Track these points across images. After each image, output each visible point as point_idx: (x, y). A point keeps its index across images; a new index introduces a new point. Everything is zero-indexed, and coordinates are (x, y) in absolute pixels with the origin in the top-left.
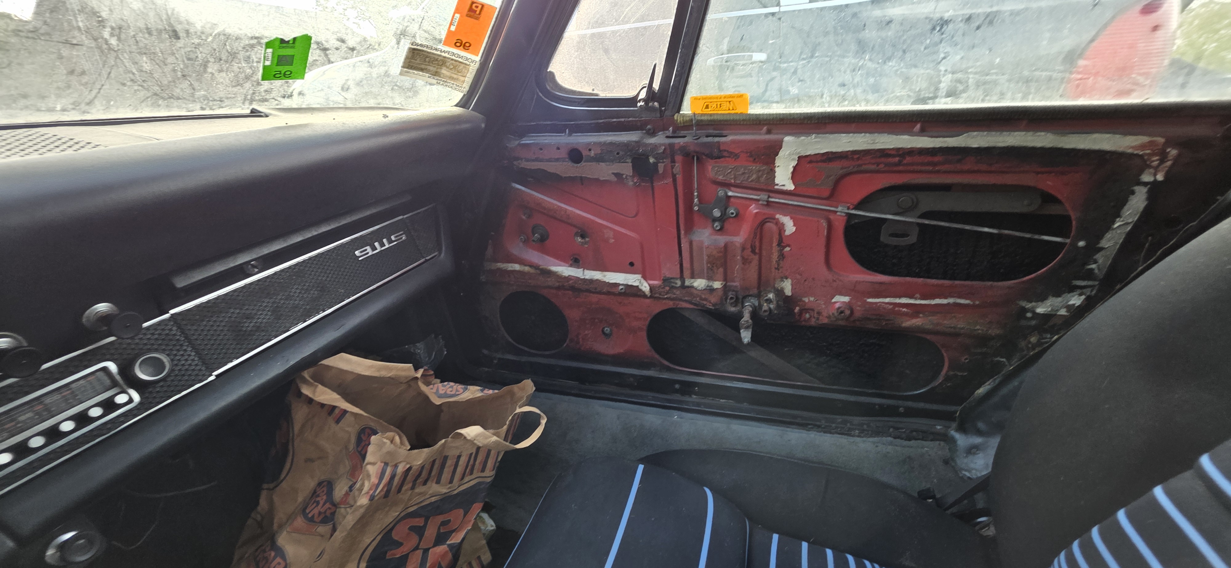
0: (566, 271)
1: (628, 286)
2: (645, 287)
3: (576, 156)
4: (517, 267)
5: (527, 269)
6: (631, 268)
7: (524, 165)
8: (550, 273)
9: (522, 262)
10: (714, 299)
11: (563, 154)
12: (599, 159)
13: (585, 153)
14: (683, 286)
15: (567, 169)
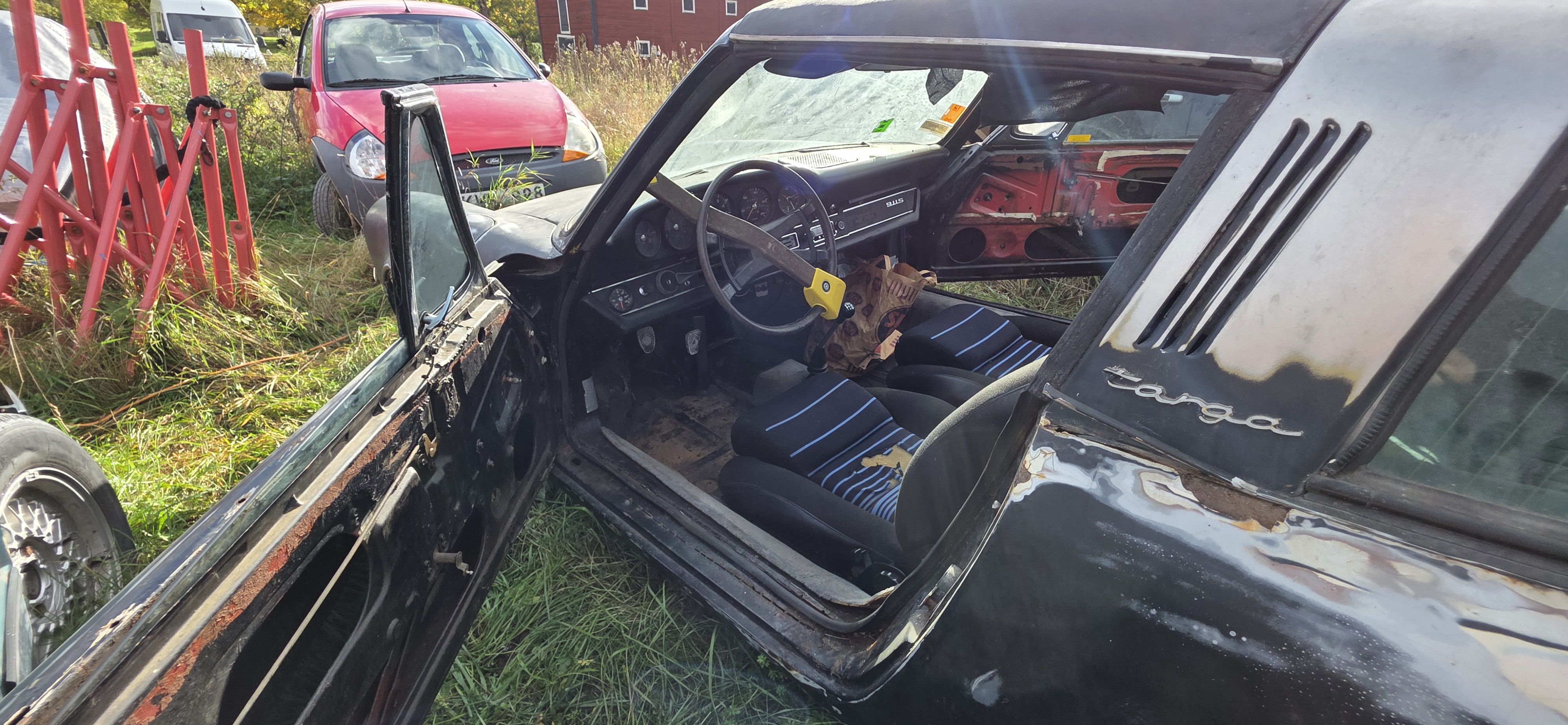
0: (996, 215)
1: (1025, 219)
2: (1034, 218)
3: (1020, 159)
4: (972, 215)
5: (977, 215)
6: (1030, 209)
7: (996, 164)
8: (989, 216)
9: (976, 212)
10: (1062, 221)
11: (1016, 159)
12: (1031, 161)
13: (1025, 158)
14: (1051, 216)
15: (1015, 166)
